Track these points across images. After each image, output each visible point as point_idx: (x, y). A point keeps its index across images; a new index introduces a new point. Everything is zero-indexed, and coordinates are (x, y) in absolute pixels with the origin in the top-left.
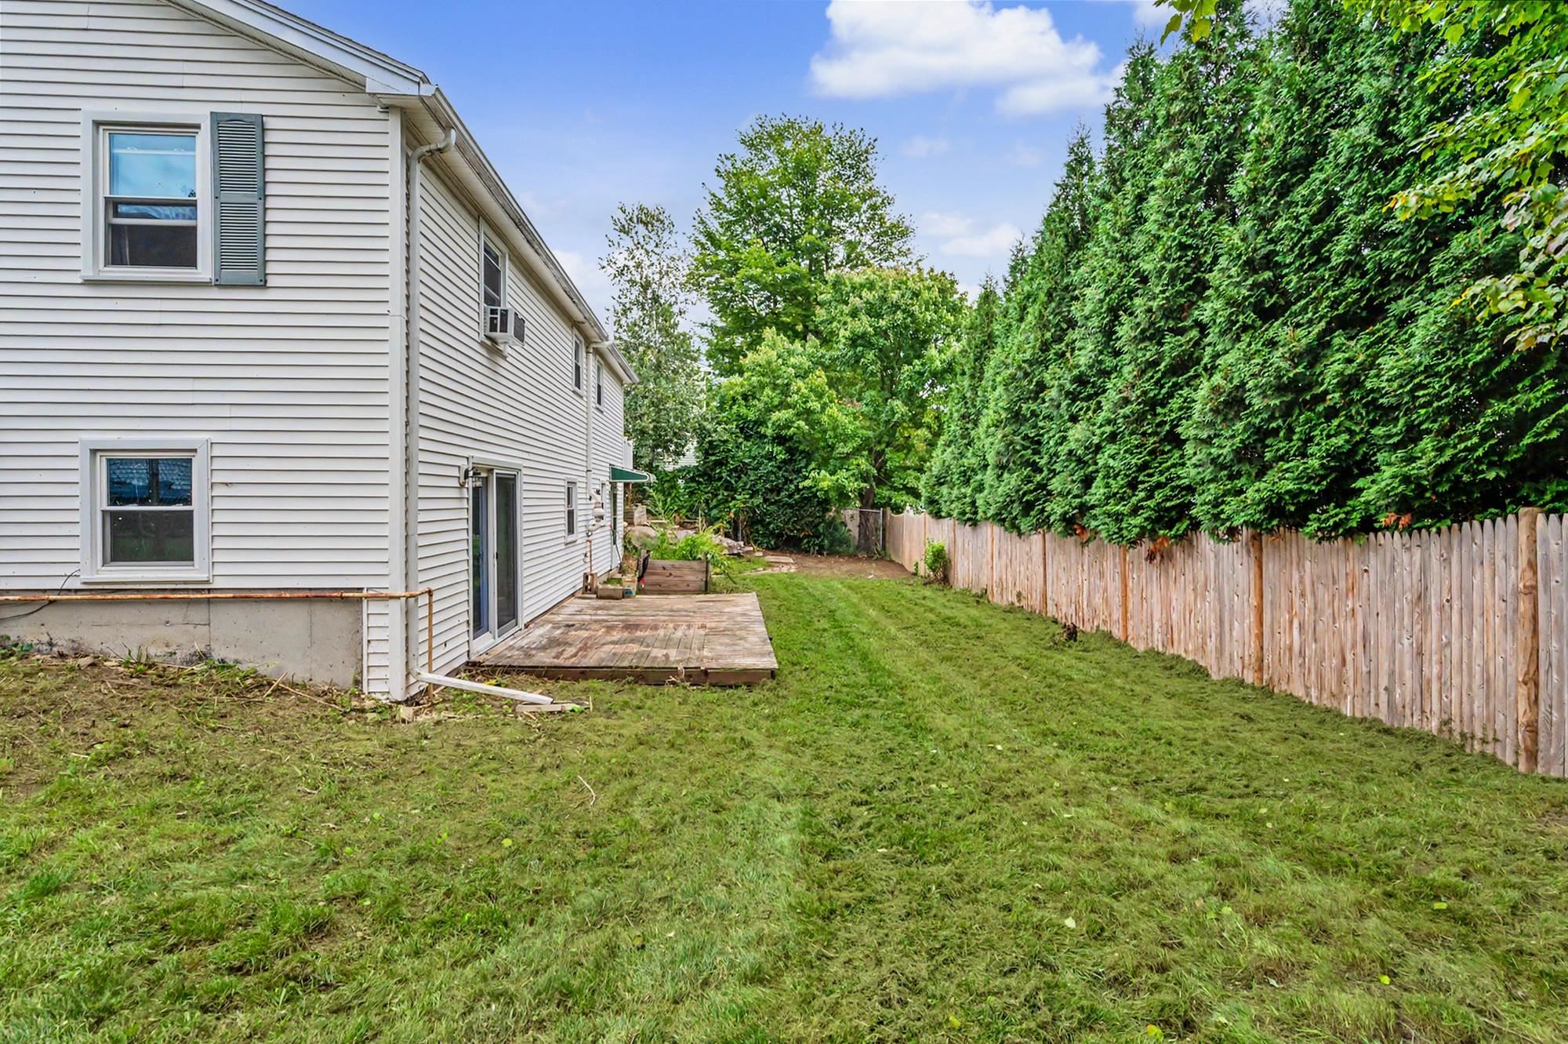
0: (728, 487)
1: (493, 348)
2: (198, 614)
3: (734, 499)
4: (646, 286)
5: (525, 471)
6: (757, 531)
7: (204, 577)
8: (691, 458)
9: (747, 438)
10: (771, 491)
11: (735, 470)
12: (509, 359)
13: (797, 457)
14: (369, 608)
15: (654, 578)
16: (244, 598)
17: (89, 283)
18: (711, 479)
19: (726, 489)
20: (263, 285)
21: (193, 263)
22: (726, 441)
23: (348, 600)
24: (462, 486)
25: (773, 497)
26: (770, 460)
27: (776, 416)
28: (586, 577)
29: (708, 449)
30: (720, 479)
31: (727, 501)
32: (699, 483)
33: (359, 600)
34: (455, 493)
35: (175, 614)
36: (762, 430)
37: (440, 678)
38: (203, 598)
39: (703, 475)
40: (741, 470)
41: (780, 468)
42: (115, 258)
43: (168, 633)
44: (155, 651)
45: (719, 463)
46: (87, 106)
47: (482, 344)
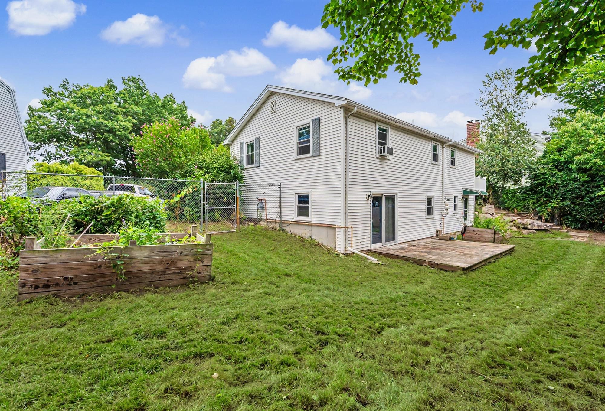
0: (546, 196)
1: (382, 158)
2: (310, 228)
3: (550, 202)
4: (500, 105)
5: (399, 194)
6: (568, 219)
7: (310, 220)
8: (525, 182)
9: (559, 171)
10: (577, 198)
11: (551, 187)
12: (391, 159)
13: (597, 179)
14: (338, 230)
15: (469, 234)
16: (317, 225)
17: (296, 160)
18: (536, 192)
19: (546, 197)
20: (320, 155)
21: (309, 153)
22: (544, 174)
23: (333, 227)
24: (368, 199)
25: (579, 201)
26: (575, 181)
27: (577, 158)
28: (437, 231)
29: (535, 177)
30: (542, 192)
31: (547, 203)
32: (528, 194)
33: (335, 228)
34: (366, 202)
35: (306, 227)
36: (570, 166)
37: (357, 252)
38: (310, 225)
39: (532, 190)
40: (555, 187)
41: (583, 186)
42: (299, 154)
43: (306, 231)
44: (303, 235)
45: (541, 184)
46: (295, 124)
47: (377, 158)
